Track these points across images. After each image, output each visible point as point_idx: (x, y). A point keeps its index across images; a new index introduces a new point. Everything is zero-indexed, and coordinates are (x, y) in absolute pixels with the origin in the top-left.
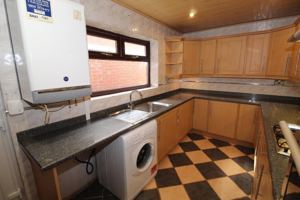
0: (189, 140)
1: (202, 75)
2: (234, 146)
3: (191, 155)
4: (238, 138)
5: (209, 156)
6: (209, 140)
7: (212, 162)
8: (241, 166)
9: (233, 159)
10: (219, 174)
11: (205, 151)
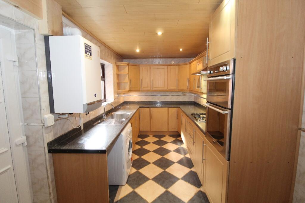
0: (140, 139)
1: (141, 90)
2: (169, 136)
3: (146, 147)
4: (170, 130)
5: (158, 145)
6: (153, 136)
7: (161, 147)
8: (176, 144)
9: (170, 142)
10: (167, 151)
11: (154, 143)
